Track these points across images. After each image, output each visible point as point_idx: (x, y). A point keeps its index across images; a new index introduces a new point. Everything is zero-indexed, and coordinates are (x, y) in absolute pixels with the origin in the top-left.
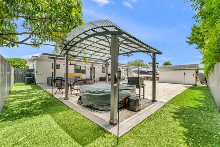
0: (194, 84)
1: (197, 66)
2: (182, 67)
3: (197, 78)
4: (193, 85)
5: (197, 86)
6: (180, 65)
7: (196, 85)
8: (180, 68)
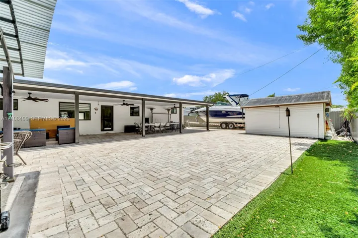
0: (320, 137)
1: (328, 96)
2: (293, 98)
3: (327, 123)
4: (319, 139)
5: (329, 142)
6: (289, 96)
7: (325, 140)
8: (288, 102)
